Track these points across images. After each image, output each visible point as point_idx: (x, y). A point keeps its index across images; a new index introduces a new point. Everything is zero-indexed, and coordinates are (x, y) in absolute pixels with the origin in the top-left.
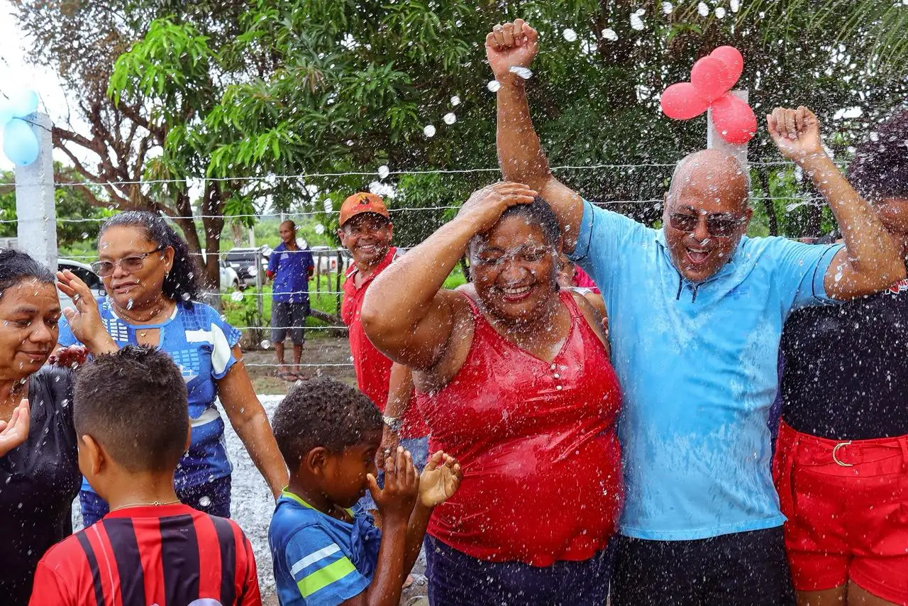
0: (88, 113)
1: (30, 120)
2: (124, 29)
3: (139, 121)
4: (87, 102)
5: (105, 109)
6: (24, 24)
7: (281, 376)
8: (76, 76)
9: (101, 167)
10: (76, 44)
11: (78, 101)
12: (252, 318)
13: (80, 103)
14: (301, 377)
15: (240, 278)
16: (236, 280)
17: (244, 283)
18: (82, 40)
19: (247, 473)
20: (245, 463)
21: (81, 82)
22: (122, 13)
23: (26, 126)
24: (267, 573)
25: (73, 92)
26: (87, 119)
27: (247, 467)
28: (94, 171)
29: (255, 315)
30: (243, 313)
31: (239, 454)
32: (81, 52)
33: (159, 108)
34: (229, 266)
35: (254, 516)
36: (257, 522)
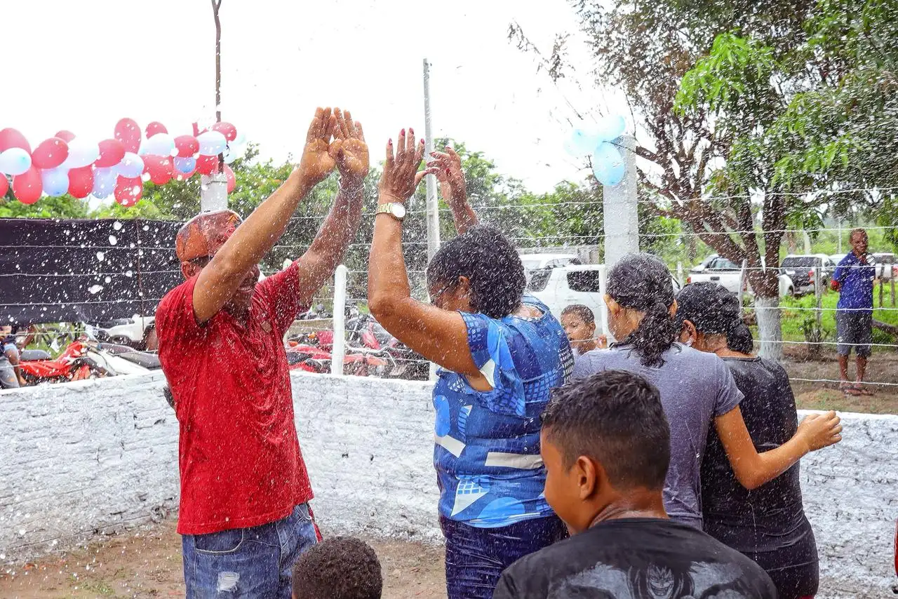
0: (652, 127)
1: (617, 143)
2: (687, 45)
3: (701, 133)
4: (652, 117)
5: (668, 123)
6: (596, 49)
7: (843, 389)
8: (642, 93)
9: (665, 178)
10: (642, 63)
11: (645, 118)
12: (811, 326)
13: (647, 120)
14: (864, 391)
15: (795, 285)
16: (791, 288)
17: (799, 290)
18: (648, 59)
19: (817, 489)
20: (816, 479)
21: (646, 100)
22: (686, 30)
23: (614, 149)
24: (833, 593)
25: (639, 109)
26: (653, 134)
27: (818, 483)
28: (658, 182)
29: (814, 325)
30: (801, 321)
31: (810, 470)
32: (647, 70)
33: (723, 121)
34: (785, 273)
35: (822, 533)
36: (825, 540)
